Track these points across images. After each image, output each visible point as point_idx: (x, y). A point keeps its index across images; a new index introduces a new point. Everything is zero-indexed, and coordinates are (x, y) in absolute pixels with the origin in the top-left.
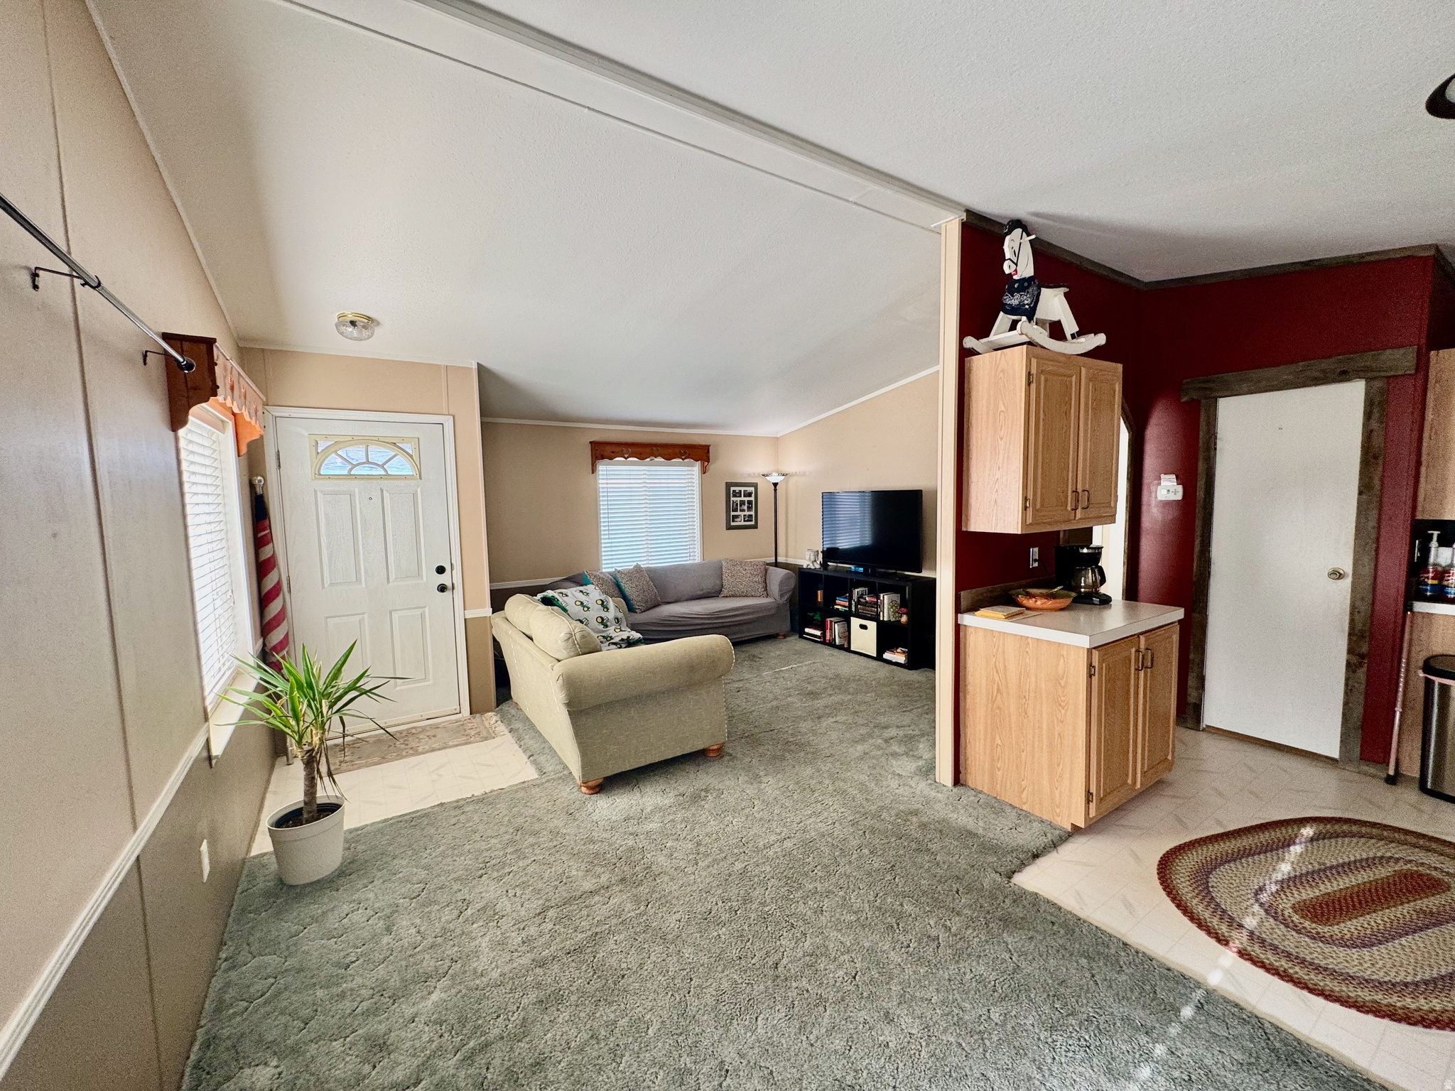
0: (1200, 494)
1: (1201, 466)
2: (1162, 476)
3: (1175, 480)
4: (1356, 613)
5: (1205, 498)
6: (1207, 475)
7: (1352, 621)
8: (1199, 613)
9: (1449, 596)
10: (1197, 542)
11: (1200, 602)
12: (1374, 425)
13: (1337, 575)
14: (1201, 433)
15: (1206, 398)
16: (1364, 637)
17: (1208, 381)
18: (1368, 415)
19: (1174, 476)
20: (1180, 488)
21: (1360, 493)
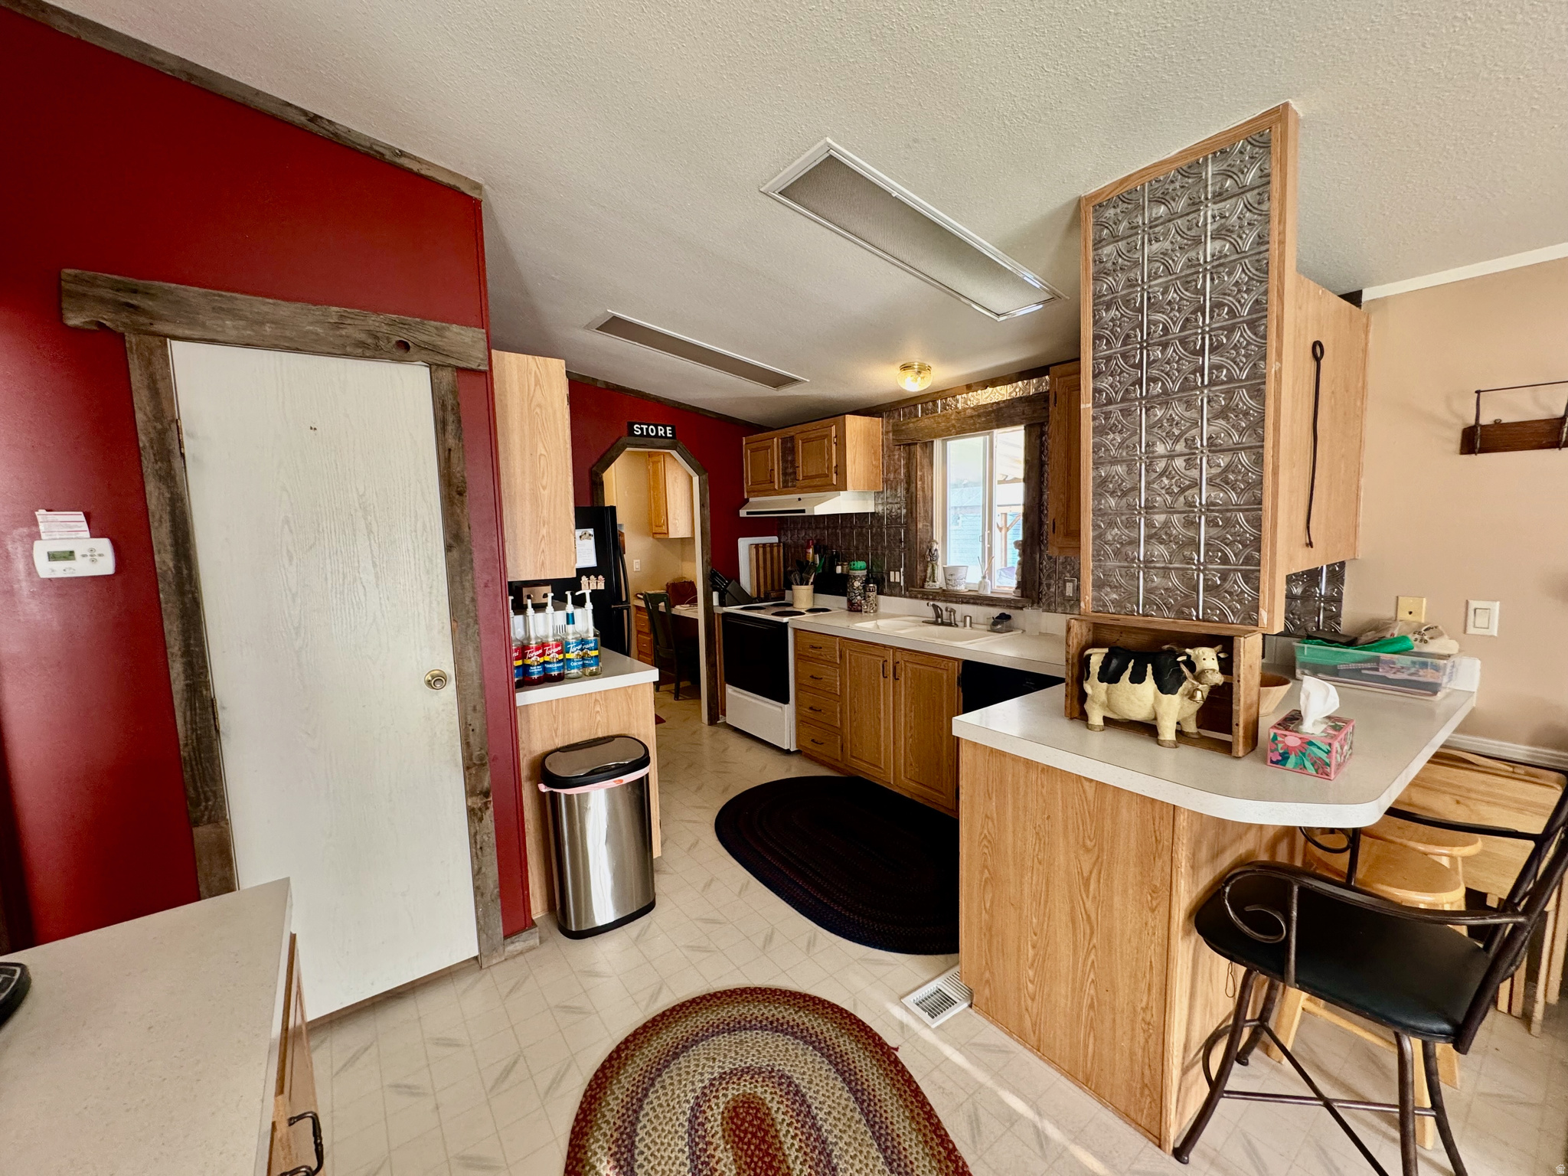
0: (164, 559)
1: (155, 494)
2: (41, 514)
3: (85, 526)
4: (471, 732)
5: (178, 569)
6: (173, 513)
7: (466, 744)
8: (209, 822)
9: (553, 673)
10: (177, 670)
11: (207, 800)
12: (451, 442)
13: (436, 681)
14: (140, 417)
15: (139, 331)
16: (483, 765)
17: (135, 291)
18: (441, 426)
19: (80, 517)
20: (104, 546)
21: (448, 548)
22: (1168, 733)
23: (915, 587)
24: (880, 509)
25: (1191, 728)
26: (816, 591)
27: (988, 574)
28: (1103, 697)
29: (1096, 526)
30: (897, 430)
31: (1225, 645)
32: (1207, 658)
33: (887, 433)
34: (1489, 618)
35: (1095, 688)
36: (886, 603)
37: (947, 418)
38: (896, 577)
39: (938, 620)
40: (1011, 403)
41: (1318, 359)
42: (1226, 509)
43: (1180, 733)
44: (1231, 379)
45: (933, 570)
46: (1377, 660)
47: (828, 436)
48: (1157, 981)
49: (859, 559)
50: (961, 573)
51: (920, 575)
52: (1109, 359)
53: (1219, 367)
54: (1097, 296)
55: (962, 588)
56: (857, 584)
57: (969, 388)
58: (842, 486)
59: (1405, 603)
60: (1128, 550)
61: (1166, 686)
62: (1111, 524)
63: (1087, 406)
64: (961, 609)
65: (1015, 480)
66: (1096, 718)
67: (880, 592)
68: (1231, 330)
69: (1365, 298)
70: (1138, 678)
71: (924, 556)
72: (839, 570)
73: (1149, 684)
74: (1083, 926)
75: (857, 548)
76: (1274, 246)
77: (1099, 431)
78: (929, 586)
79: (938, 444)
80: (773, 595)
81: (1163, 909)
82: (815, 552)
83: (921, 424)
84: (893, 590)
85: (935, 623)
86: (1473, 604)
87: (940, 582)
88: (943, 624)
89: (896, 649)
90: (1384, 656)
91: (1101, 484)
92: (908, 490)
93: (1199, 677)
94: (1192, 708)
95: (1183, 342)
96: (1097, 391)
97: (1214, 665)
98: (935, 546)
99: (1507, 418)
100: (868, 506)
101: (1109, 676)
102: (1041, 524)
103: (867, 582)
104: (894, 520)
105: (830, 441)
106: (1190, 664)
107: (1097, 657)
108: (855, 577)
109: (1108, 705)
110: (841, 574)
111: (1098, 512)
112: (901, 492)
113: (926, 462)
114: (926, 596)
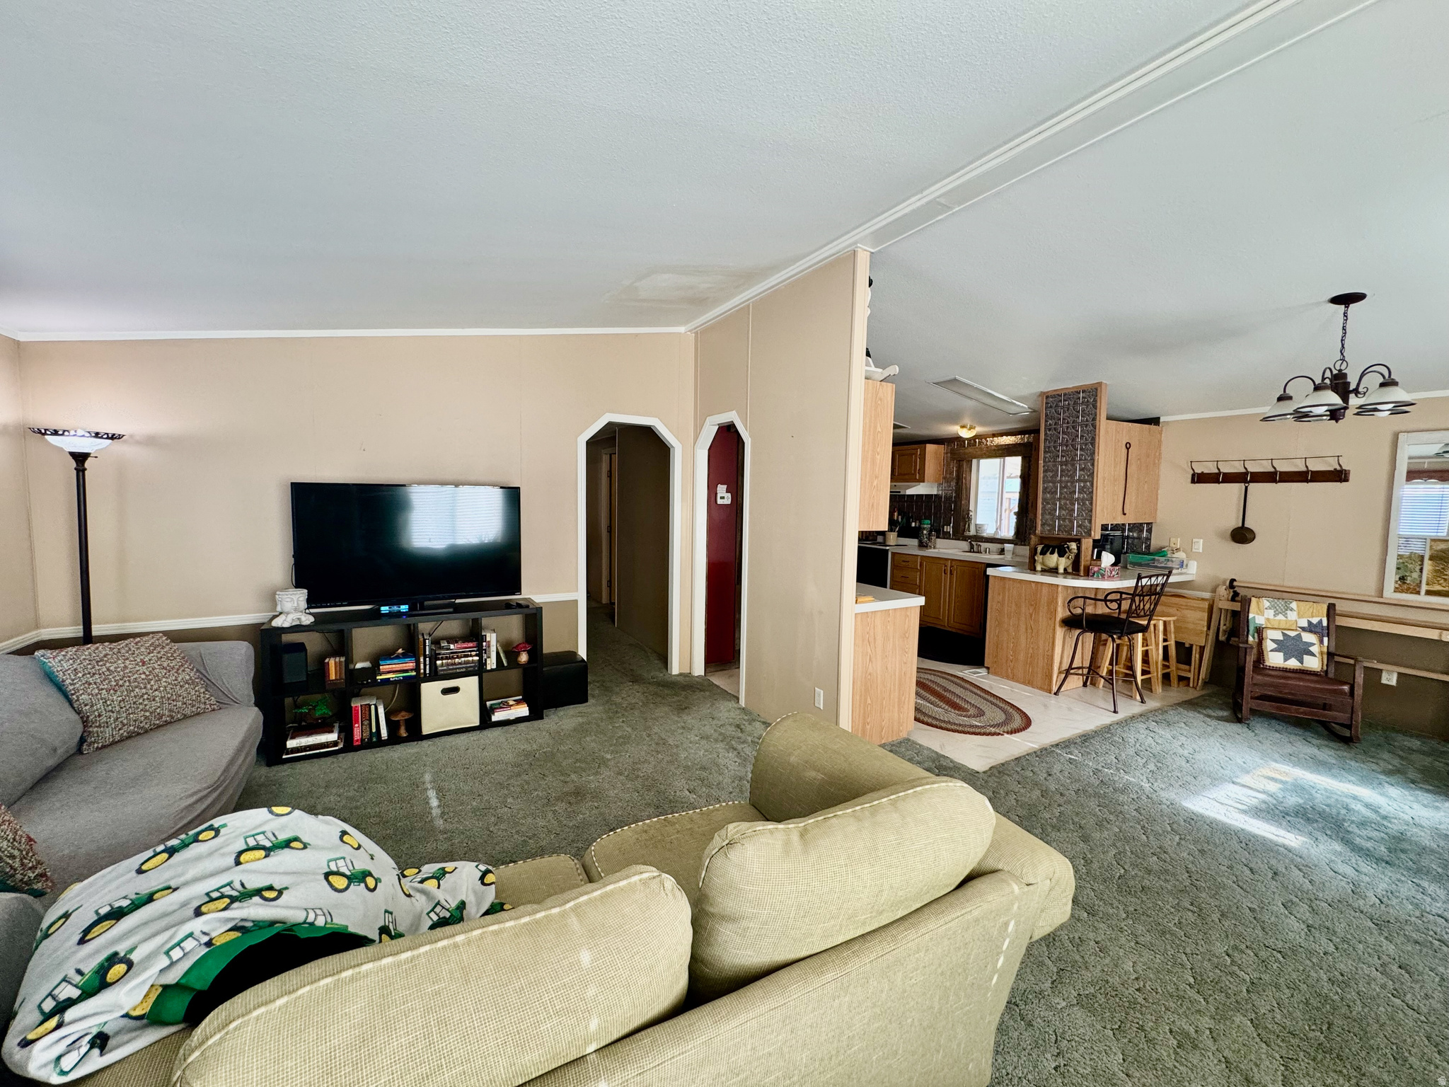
20: (729, 495)
22: (1061, 570)
23: (959, 534)
24: (940, 493)
25: (1070, 570)
26: (899, 536)
27: (999, 528)
28: (1041, 560)
29: (1043, 504)
30: (953, 452)
31: (1078, 541)
32: (1073, 546)
33: (947, 453)
34: (1199, 546)
35: (1039, 558)
36: (940, 543)
37: (981, 449)
38: (949, 529)
39: (971, 550)
40: (1015, 445)
41: (1128, 449)
42: (1083, 499)
43: (1065, 569)
44: (1085, 459)
45: (969, 525)
46: (1154, 559)
47: (916, 454)
48: (1051, 641)
49: (926, 519)
50: (985, 527)
51: (962, 527)
52: (1049, 447)
53: (1082, 455)
54: (1046, 415)
55: (985, 535)
56: (925, 532)
57: (994, 435)
58: (922, 480)
59: (1173, 540)
60: (1053, 512)
61: (1061, 555)
62: (1048, 503)
63: (1041, 462)
64: (984, 545)
65: (1016, 477)
66: (1039, 568)
67: (938, 537)
68: (1086, 444)
69: (1161, 420)
70: (1052, 553)
71: (964, 518)
72: (913, 525)
73: (1056, 555)
74: (1029, 631)
75: (925, 513)
76: (1097, 422)
77: (1045, 471)
78: (967, 533)
79: (974, 461)
80: (871, 538)
81: (1053, 618)
82: (898, 515)
83: (966, 451)
84: (946, 536)
85: (970, 552)
86: (1194, 540)
87: (972, 532)
88: (974, 552)
89: (952, 560)
90: (1157, 558)
91: (1045, 489)
92: (957, 483)
93: (1070, 551)
94: (1069, 562)
95: (1072, 445)
96: (1045, 458)
97: (1075, 547)
98: (971, 513)
99: (1206, 471)
100: (934, 491)
101: (1043, 553)
102: (1027, 503)
103: (931, 531)
104: (948, 498)
105: (916, 457)
106: (1068, 547)
107: (1040, 548)
108: (924, 529)
109: (1043, 563)
110: (915, 526)
111: (1044, 499)
112: (953, 484)
113: (968, 470)
114: (965, 539)
